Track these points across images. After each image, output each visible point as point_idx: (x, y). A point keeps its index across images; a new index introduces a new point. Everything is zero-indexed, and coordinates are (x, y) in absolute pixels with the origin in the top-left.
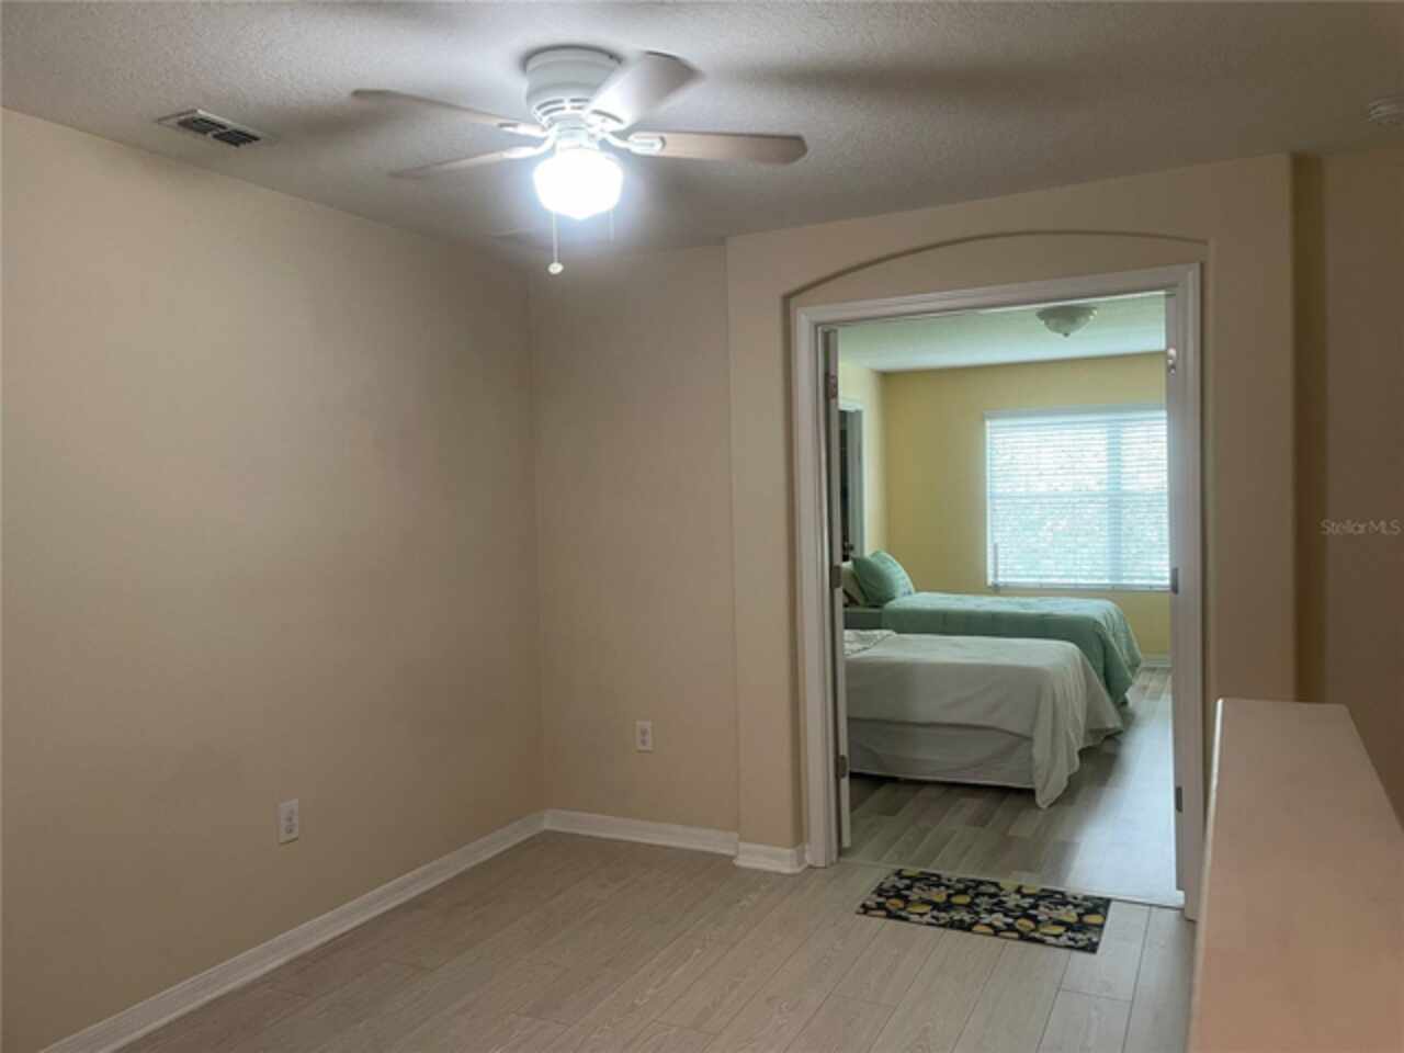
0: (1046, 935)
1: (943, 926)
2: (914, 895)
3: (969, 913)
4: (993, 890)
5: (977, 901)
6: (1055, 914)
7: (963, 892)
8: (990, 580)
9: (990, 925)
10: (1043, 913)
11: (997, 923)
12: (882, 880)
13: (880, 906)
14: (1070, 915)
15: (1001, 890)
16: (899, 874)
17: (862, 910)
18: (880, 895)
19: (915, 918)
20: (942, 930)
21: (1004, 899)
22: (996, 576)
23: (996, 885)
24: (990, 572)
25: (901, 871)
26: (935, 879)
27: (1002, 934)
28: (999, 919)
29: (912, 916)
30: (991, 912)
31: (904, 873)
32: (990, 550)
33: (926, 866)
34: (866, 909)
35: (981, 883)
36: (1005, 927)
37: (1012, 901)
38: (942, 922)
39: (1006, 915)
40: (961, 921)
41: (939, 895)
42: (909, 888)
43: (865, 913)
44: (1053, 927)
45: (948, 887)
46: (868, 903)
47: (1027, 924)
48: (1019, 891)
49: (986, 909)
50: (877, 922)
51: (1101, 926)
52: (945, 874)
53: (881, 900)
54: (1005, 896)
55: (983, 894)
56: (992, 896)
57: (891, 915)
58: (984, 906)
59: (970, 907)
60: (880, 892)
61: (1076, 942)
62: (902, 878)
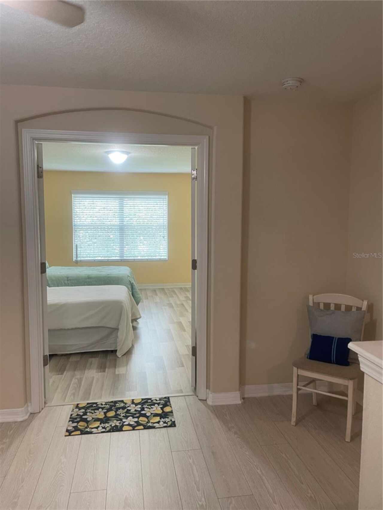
0: (154, 423)
1: (109, 431)
2: (89, 417)
3: (117, 420)
4: (122, 405)
5: (118, 412)
6: (152, 411)
7: (109, 410)
8: (74, 259)
9: (129, 425)
10: (147, 412)
11: (132, 423)
12: (70, 413)
13: (76, 429)
14: (157, 409)
15: (126, 404)
16: (77, 406)
17: (67, 434)
18: (73, 422)
19: (94, 430)
20: (109, 434)
21: (129, 408)
22: (77, 257)
23: (122, 401)
24: (74, 256)
25: (78, 404)
26: (95, 405)
27: (136, 428)
28: (131, 420)
29: (93, 430)
30: (127, 417)
31: (80, 406)
32: (74, 247)
33: (88, 399)
34: (69, 433)
35: (116, 402)
36: (136, 424)
37: (133, 408)
38: (108, 429)
39: (133, 418)
40: (116, 426)
41: (100, 414)
42: (85, 414)
43: (70, 435)
44: (155, 418)
45: (103, 408)
46: (70, 428)
47: (143, 420)
48: (133, 402)
49: (123, 416)
50: (77, 439)
51: (172, 412)
52: (99, 401)
53: (75, 424)
54: (128, 407)
55: (119, 408)
56: (123, 408)
57: (83, 433)
58: (122, 415)
59: (116, 416)
60: (72, 420)
61: (167, 423)
62: (80, 409)
